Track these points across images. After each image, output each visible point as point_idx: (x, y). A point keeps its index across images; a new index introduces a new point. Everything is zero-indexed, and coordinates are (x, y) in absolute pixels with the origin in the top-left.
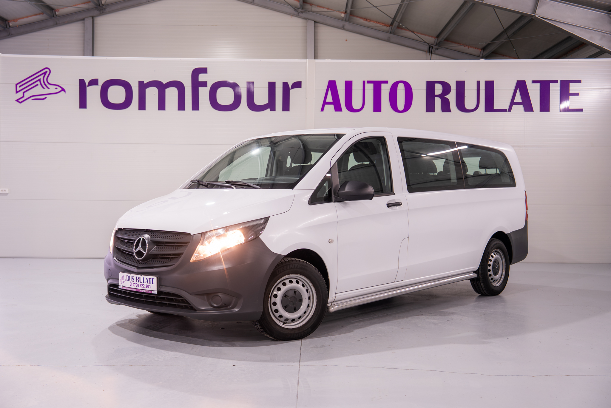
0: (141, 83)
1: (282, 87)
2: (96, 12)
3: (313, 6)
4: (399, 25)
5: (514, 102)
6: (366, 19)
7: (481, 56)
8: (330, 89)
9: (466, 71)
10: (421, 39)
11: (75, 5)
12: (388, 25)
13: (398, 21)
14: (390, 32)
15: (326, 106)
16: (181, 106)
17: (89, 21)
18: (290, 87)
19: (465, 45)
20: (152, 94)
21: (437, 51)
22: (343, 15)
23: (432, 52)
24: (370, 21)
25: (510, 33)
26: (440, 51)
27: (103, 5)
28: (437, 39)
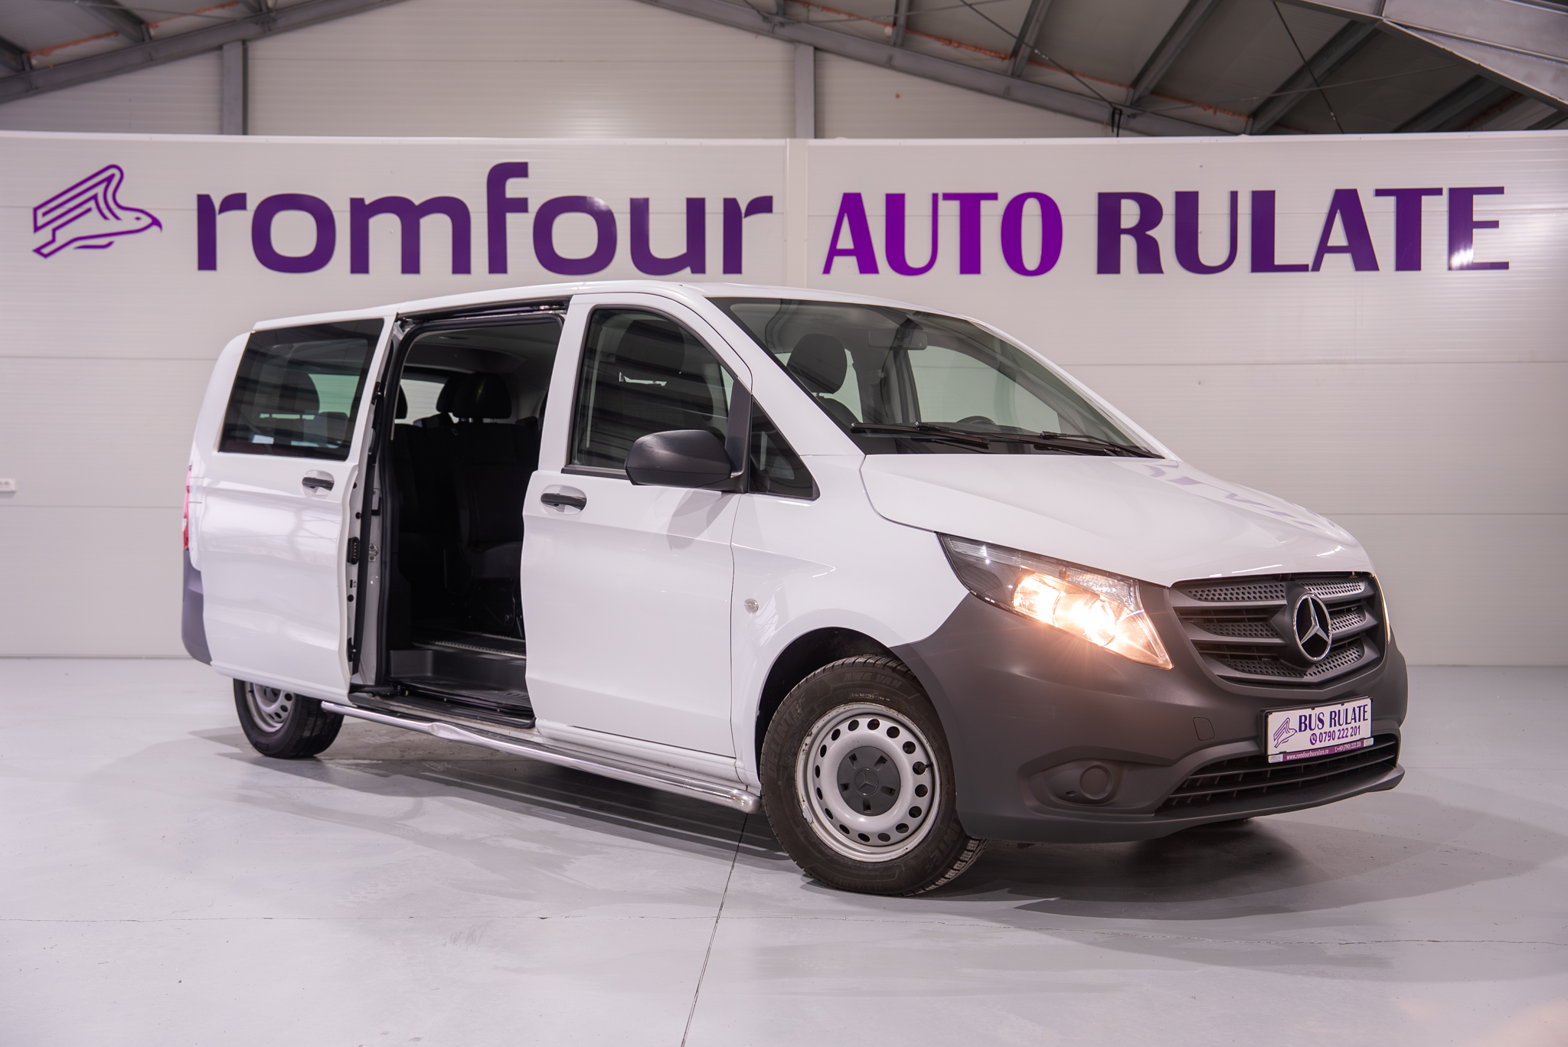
0: (357, 205)
1: (721, 210)
2: (252, 29)
3: (811, 7)
4: (1032, 52)
5: (1328, 245)
6: (949, 41)
7: (1248, 132)
8: (846, 214)
9: (1201, 166)
10: (1091, 91)
11: (200, 11)
12: (1005, 55)
13: (1031, 44)
14: (1010, 73)
15: (837, 260)
16: (461, 263)
17: (233, 52)
18: (743, 211)
19: (1206, 106)
20: (385, 230)
21: (1133, 123)
22: (888, 31)
23: (1121, 123)
24: (958, 46)
25: (1320, 70)
26: (1137, 123)
27: (269, 10)
28: (1132, 90)
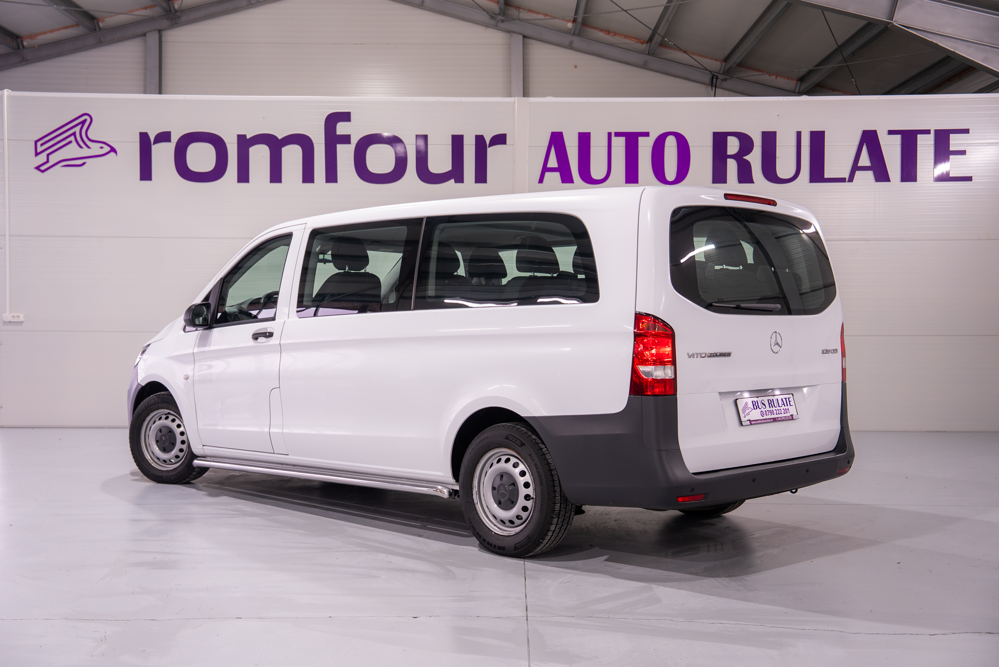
0: (241, 139)
1: (474, 143)
2: (165, 23)
3: (520, 10)
4: (663, 40)
5: (859, 165)
6: (608, 32)
7: (797, 91)
8: (553, 145)
9: (778, 115)
10: (698, 64)
11: (131, 12)
12: (644, 41)
13: (662, 34)
14: (647, 52)
15: (547, 174)
16: (308, 176)
17: (153, 38)
18: (488, 143)
19: (770, 73)
20: (260, 155)
21: (725, 84)
22: (570, 25)
23: (717, 85)
24: (614, 35)
25: (847, 52)
26: (729, 84)
27: (176, 11)
28: (724, 64)
